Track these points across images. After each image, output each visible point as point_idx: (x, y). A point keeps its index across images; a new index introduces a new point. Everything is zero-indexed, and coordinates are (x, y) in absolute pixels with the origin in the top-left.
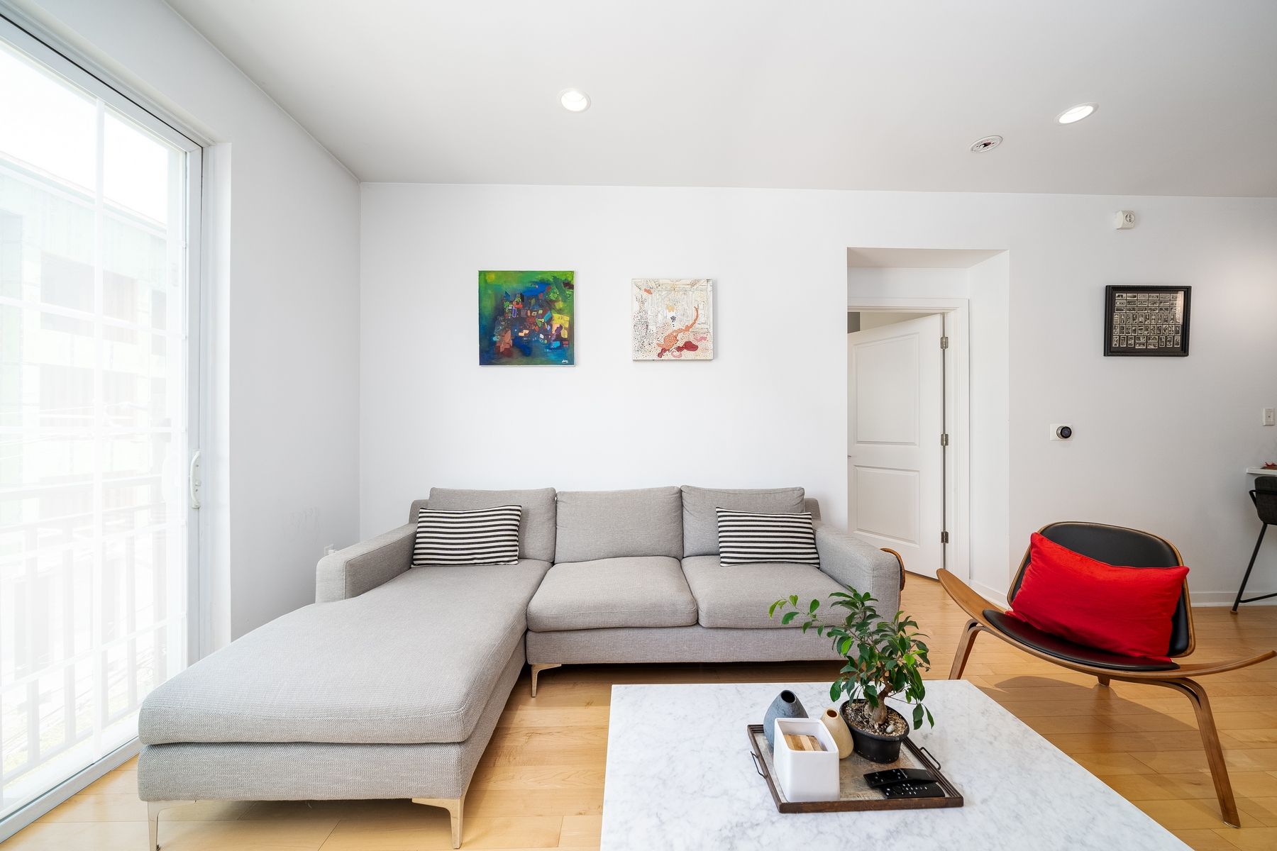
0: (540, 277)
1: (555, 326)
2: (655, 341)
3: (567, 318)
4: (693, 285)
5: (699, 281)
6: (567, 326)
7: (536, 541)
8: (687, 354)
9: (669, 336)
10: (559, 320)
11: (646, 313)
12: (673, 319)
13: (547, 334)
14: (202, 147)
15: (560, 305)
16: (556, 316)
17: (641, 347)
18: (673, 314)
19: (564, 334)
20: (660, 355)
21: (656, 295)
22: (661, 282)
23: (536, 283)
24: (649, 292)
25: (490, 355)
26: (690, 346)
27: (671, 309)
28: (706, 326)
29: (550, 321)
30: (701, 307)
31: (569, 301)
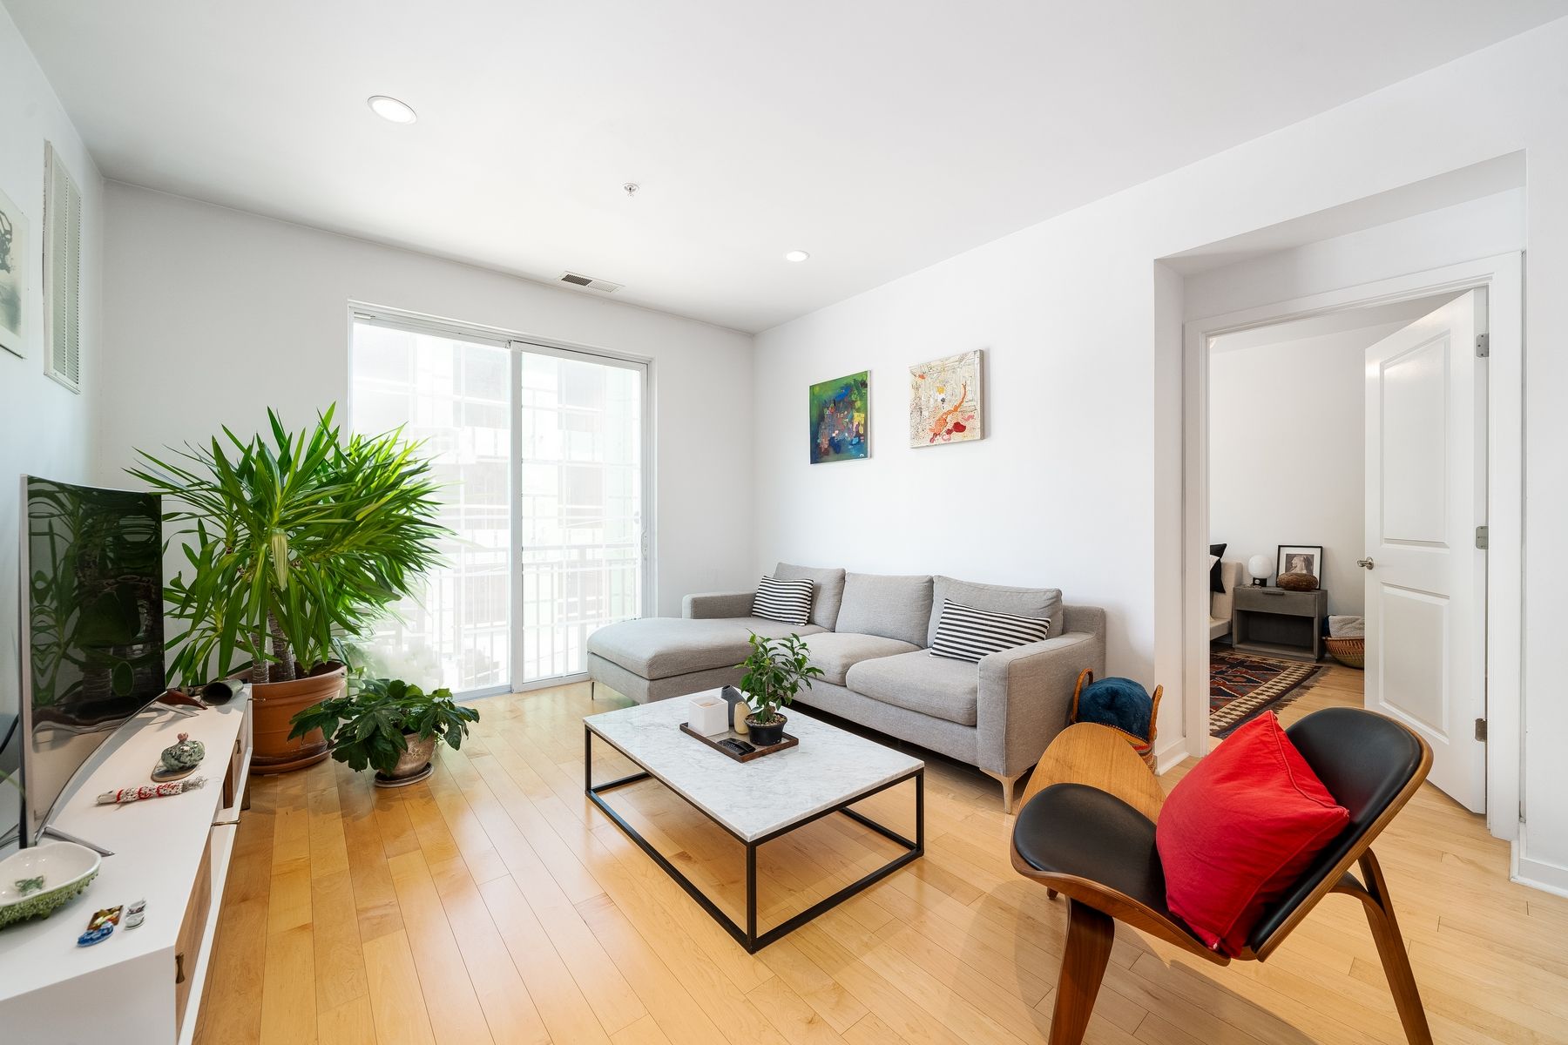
0: (845, 382)
1: (856, 424)
2: (928, 427)
3: (863, 415)
4: (961, 360)
5: (966, 355)
6: (863, 422)
7: (823, 612)
8: (956, 436)
9: (939, 420)
10: (858, 417)
11: (920, 399)
12: (943, 400)
13: (850, 431)
14: (647, 365)
15: (858, 404)
16: (856, 414)
17: (916, 436)
18: (942, 396)
19: (861, 432)
20: (932, 440)
21: (928, 380)
22: (933, 364)
23: (842, 388)
24: (922, 377)
25: (817, 456)
26: (959, 428)
27: (941, 390)
28: (973, 403)
29: (851, 421)
30: (968, 382)
31: (863, 397)
